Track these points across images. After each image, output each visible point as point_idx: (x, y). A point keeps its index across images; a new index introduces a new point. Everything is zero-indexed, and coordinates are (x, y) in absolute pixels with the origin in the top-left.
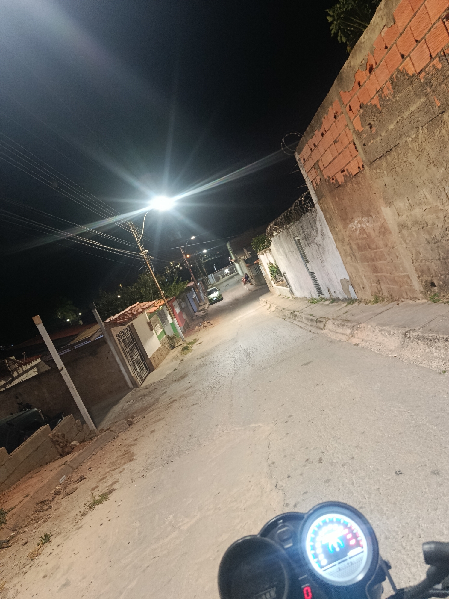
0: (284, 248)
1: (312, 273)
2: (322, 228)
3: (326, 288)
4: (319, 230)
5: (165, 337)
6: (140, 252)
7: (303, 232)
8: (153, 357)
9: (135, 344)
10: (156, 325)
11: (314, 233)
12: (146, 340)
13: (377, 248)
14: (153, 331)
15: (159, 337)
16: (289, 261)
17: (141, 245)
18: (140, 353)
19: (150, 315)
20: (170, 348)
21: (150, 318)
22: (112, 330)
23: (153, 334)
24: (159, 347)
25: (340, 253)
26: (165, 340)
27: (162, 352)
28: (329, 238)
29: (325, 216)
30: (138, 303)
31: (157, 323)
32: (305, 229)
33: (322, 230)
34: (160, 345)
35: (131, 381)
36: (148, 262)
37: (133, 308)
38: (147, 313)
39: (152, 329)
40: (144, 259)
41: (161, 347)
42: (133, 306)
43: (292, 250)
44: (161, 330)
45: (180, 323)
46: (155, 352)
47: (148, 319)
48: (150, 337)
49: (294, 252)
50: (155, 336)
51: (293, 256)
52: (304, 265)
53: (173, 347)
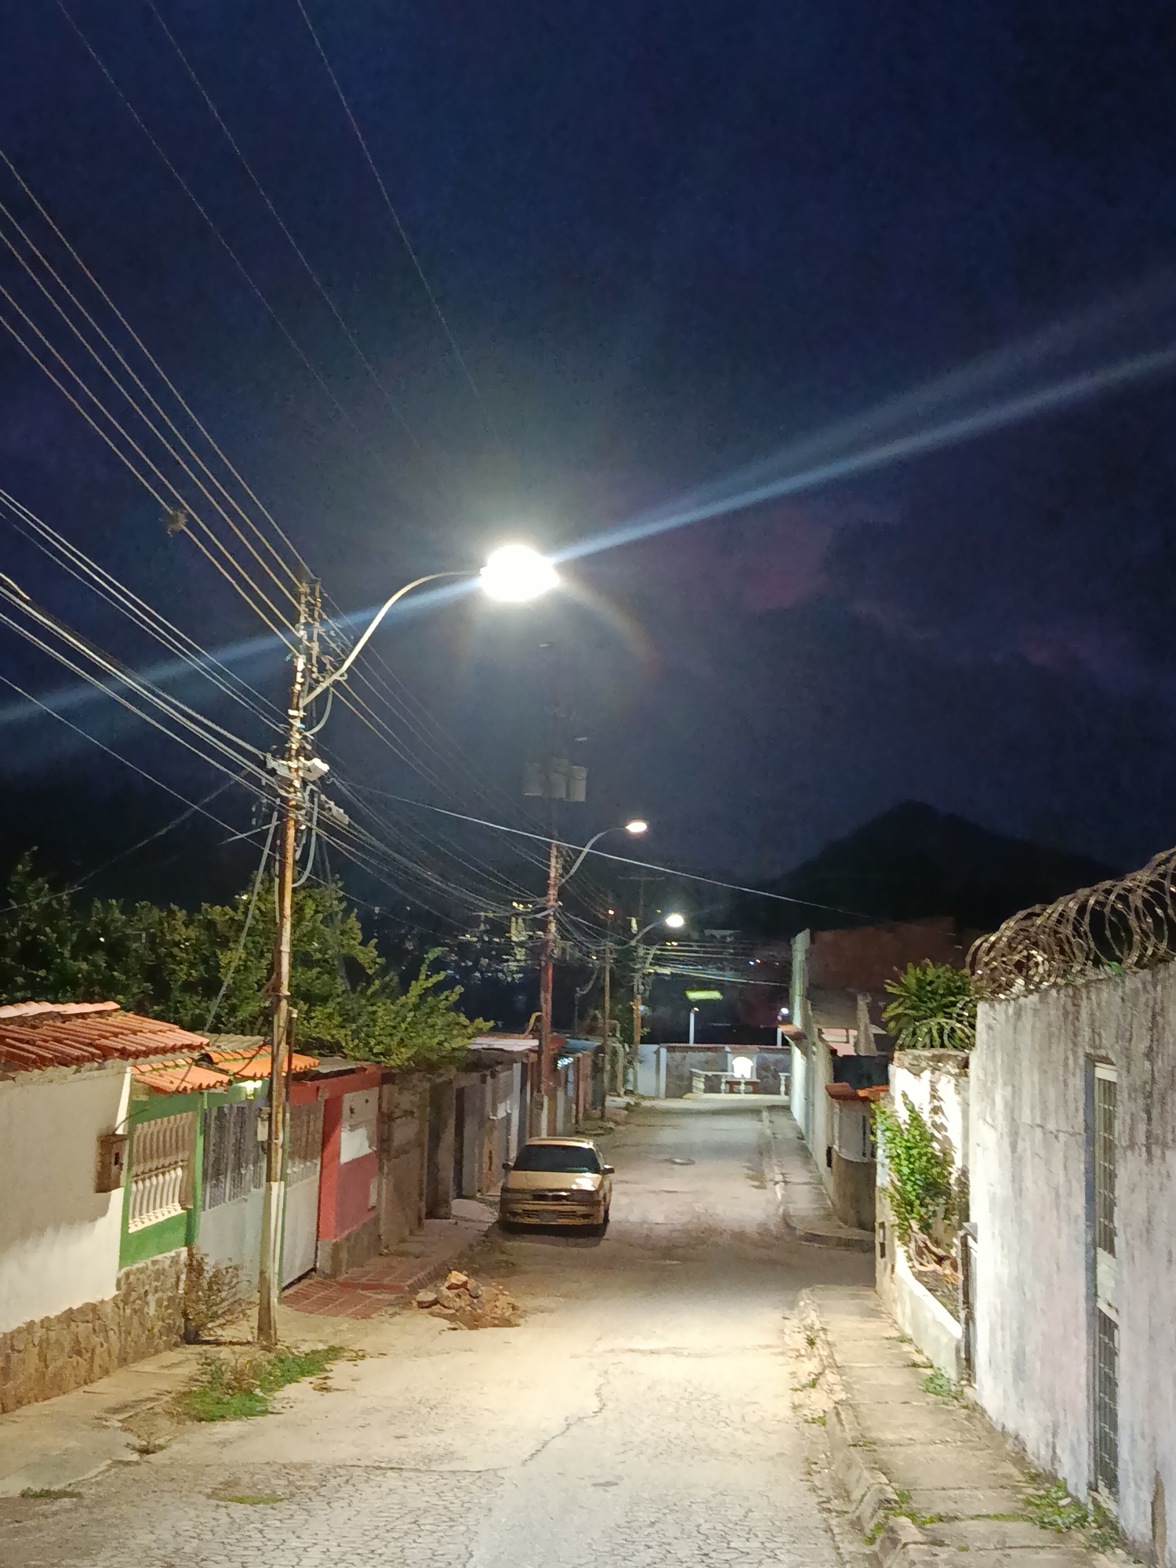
0: (1016, 1092)
1: (1104, 1327)
3: (1145, 1470)
5: (175, 1261)
6: (283, 753)
7: (1149, 1055)
10: (163, 1170)
14: (117, 1196)
15: (131, 1246)
16: (1016, 1179)
17: (309, 722)
19: (144, 1098)
20: (169, 1329)
21: (137, 1113)
23: (103, 1211)
24: (94, 1299)
26: (159, 1274)
27: (96, 1340)
30: (111, 1005)
31: (168, 1160)
34: (110, 1292)
36: (297, 822)
37: (66, 1018)
38: (134, 1080)
39: (105, 1185)
40: (285, 800)
41: (109, 1309)
42: (72, 1008)
43: (1051, 1126)
44: (175, 1210)
45: (331, 1218)
46: (46, 1323)
47: (122, 1113)
48: (71, 1222)
49: (1059, 1147)
50: (108, 1228)
51: (1048, 1162)
52: (1081, 1250)
53: (191, 1337)
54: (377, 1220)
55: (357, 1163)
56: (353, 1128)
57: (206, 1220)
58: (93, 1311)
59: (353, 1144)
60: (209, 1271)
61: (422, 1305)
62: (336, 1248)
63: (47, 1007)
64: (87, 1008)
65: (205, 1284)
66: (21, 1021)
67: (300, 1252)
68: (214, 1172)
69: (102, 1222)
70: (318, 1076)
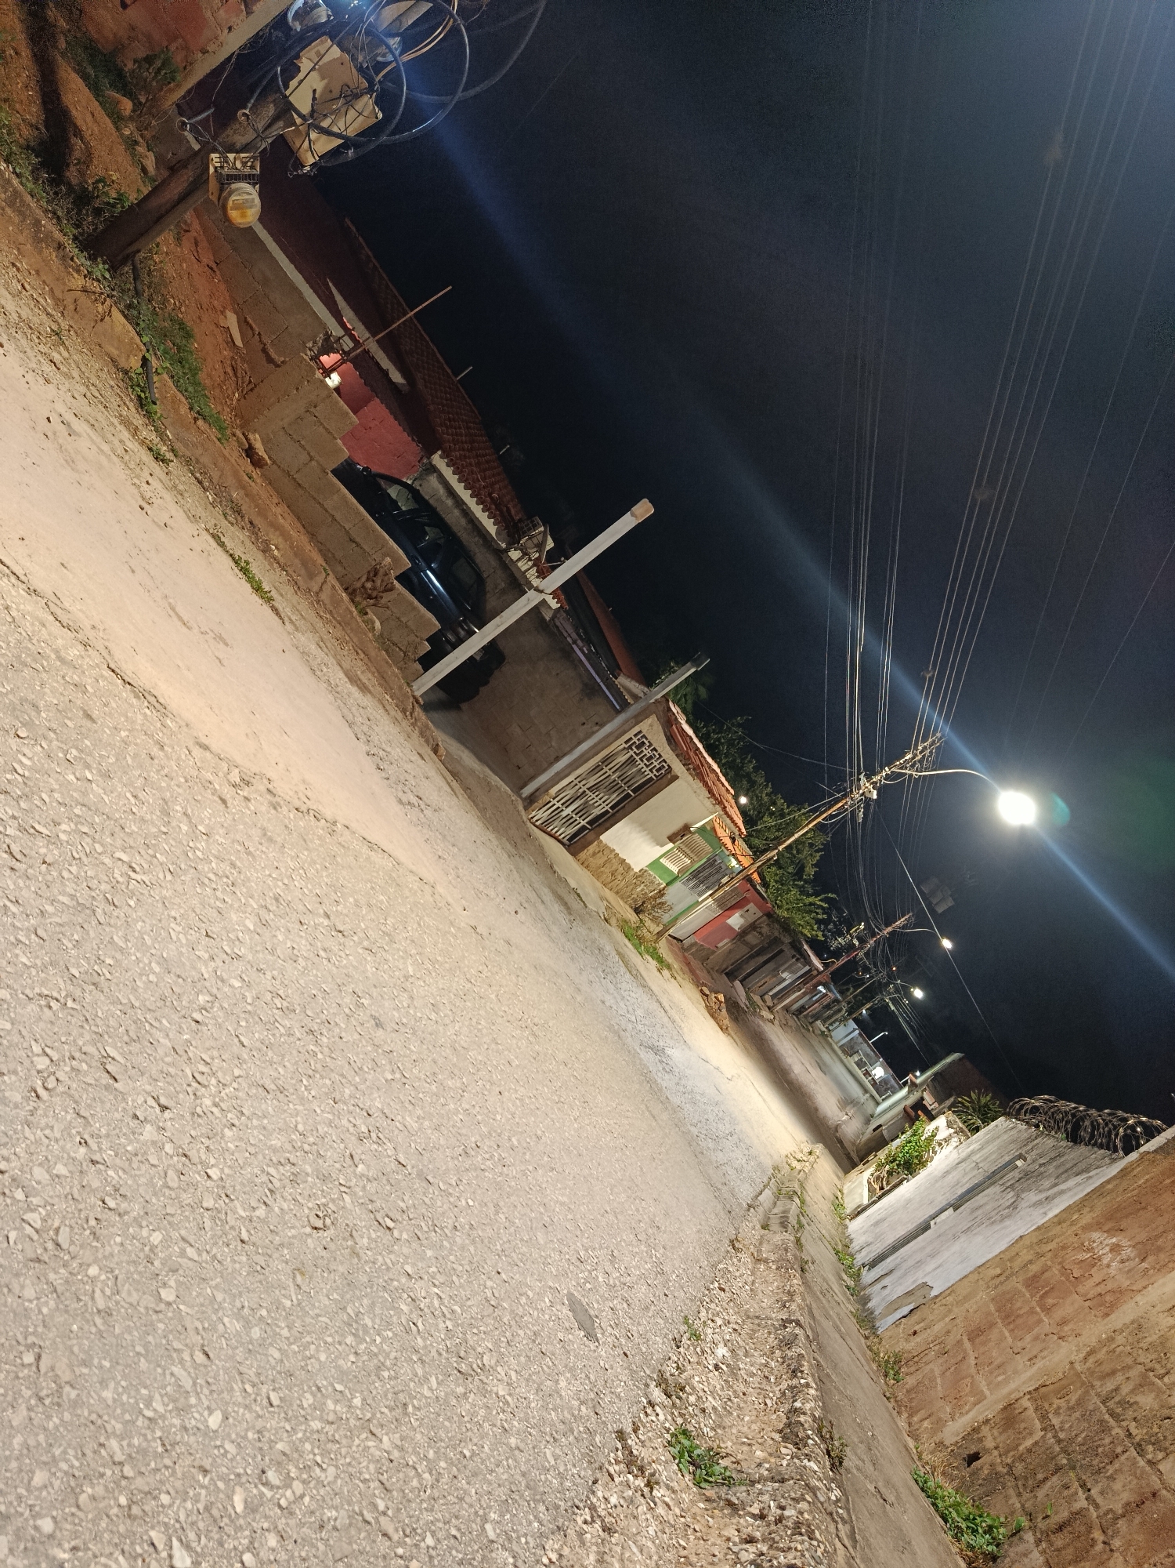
0: (980, 1150)
1: (925, 1227)
2: (1069, 1189)
3: (891, 1267)
4: (1062, 1187)
5: (659, 884)
6: (868, 778)
7: (1040, 1165)
8: (605, 849)
9: (628, 795)
10: (687, 855)
11: (1047, 1183)
12: (644, 827)
13: (1047, 1310)
14: (671, 845)
15: (656, 864)
16: (947, 1173)
17: (887, 777)
18: (607, 812)
19: (709, 828)
20: (635, 901)
21: (702, 830)
22: (652, 720)
23: (662, 846)
24: (633, 866)
25: (1006, 1250)
26: (652, 882)
27: (620, 878)
28: (1045, 1213)
29: (1108, 1182)
30: (732, 791)
31: (691, 855)
32: (1055, 1164)
33: (1062, 1192)
34: (637, 870)
35: (537, 790)
36: (846, 803)
37: (719, 780)
38: (714, 819)
39: (672, 839)
40: (851, 791)
41: (632, 873)
42: (723, 779)
43: (980, 1165)
44: (675, 870)
45: (705, 932)
46: (617, 855)
47: (698, 825)
48: (652, 837)
49: (976, 1172)
50: (657, 851)
51: (966, 1174)
52: (944, 1203)
53: (638, 911)
54: (714, 952)
55: (731, 928)
56: (742, 916)
57: (678, 884)
58: (629, 868)
59: (736, 921)
60: (664, 899)
61: (701, 991)
62: (695, 944)
63: (718, 771)
64: (726, 784)
65: (658, 901)
66: (710, 766)
67: (684, 931)
68: (695, 875)
69: (658, 847)
70: (754, 886)
